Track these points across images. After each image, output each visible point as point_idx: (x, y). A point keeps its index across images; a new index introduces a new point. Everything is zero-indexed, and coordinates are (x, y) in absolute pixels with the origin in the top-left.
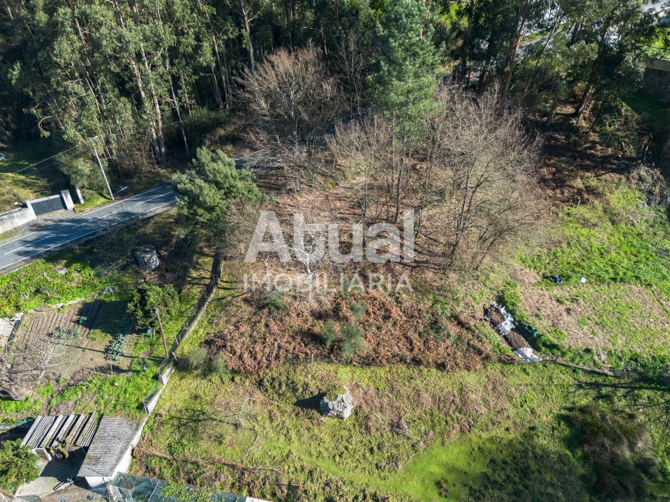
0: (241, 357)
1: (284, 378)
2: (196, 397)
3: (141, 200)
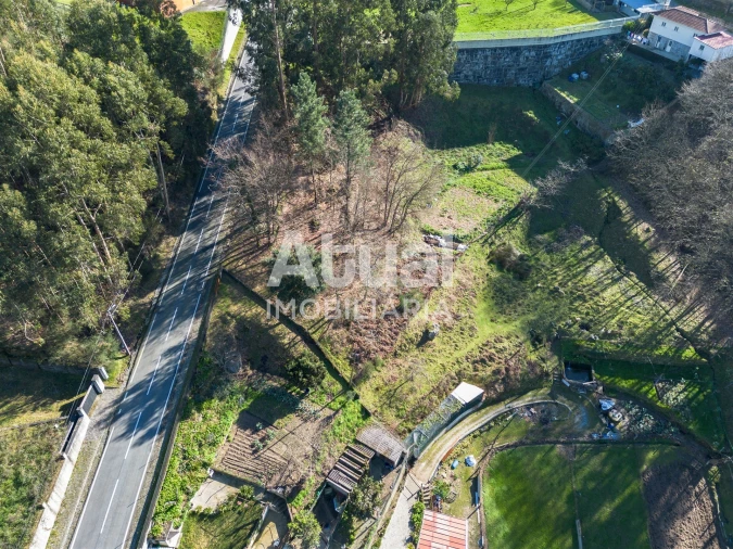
0: (382, 350)
1: (404, 342)
2: (377, 389)
3: (160, 333)
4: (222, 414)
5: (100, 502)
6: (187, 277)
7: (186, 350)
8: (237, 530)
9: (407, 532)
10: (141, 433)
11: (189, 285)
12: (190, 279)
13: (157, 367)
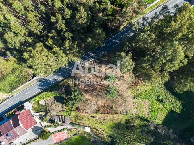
3: (56, 74)
4: (53, 94)
5: (29, 90)
6: (70, 68)
7: (57, 81)
8: (40, 110)
9: (60, 130)
10: (40, 87)
11: (68, 70)
12: (70, 69)
13: (50, 80)
